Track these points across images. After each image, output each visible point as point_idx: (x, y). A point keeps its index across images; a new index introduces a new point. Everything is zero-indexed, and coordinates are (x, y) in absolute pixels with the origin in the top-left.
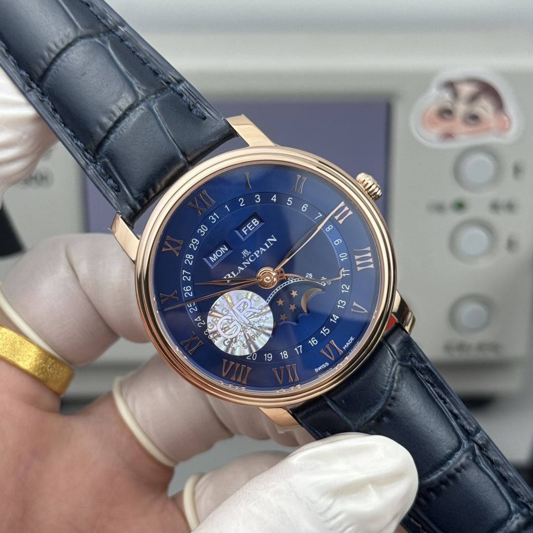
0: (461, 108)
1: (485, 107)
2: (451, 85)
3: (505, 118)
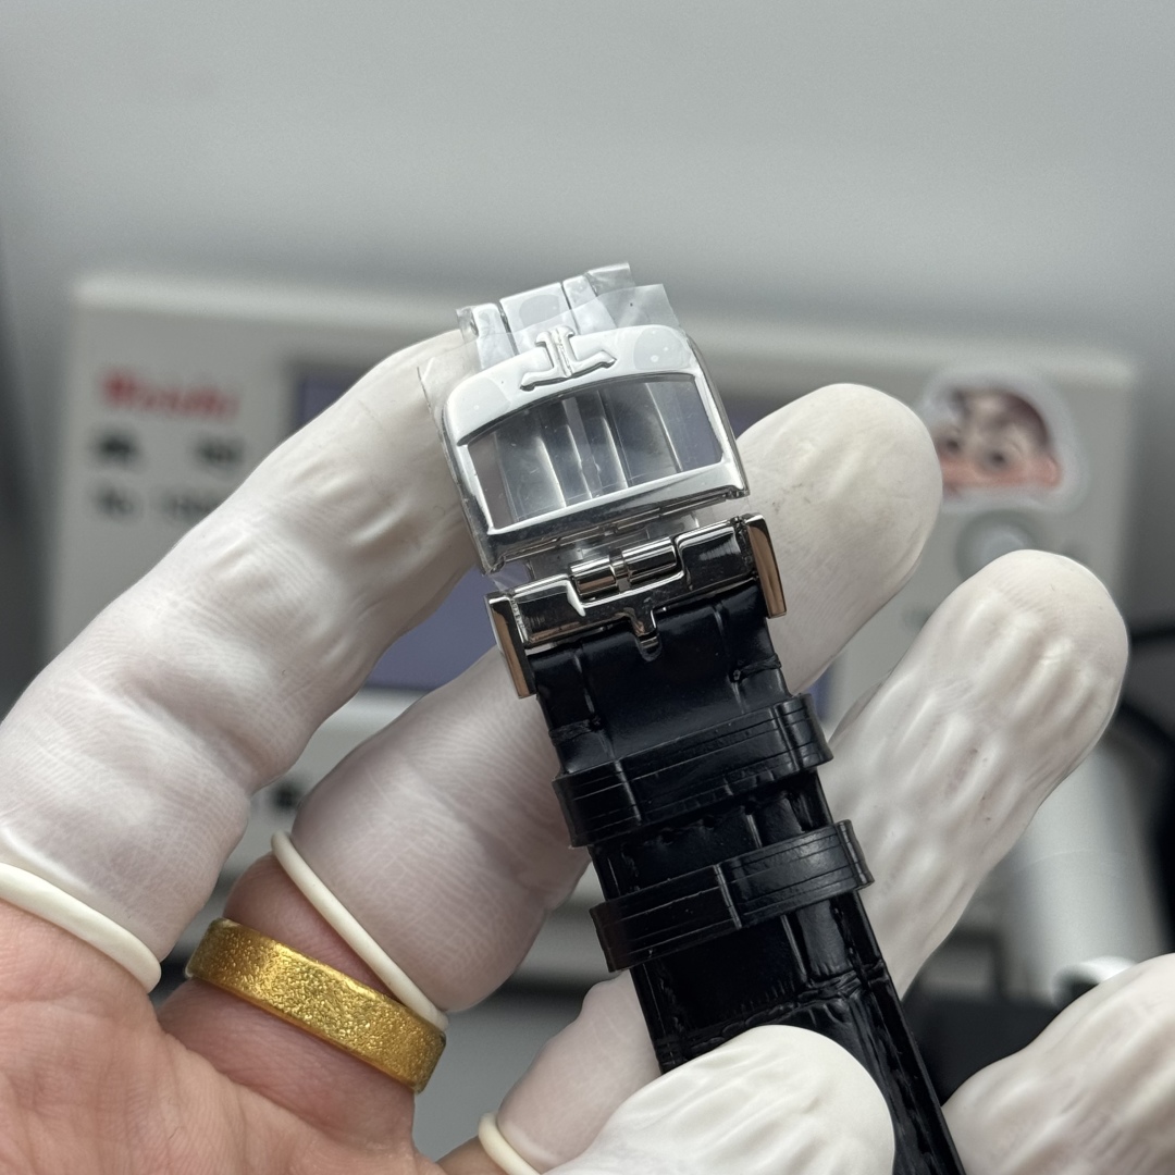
0: (976, 439)
1: (1019, 441)
2: (961, 398)
3: (1052, 466)
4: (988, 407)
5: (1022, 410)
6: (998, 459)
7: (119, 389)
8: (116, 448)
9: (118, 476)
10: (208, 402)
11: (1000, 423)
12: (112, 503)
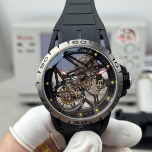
4: (127, 31)
5: (131, 31)
6: (129, 37)
7: (19, 37)
8: (20, 45)
9: (20, 48)
10: (30, 38)
11: (129, 33)
12: (20, 51)
